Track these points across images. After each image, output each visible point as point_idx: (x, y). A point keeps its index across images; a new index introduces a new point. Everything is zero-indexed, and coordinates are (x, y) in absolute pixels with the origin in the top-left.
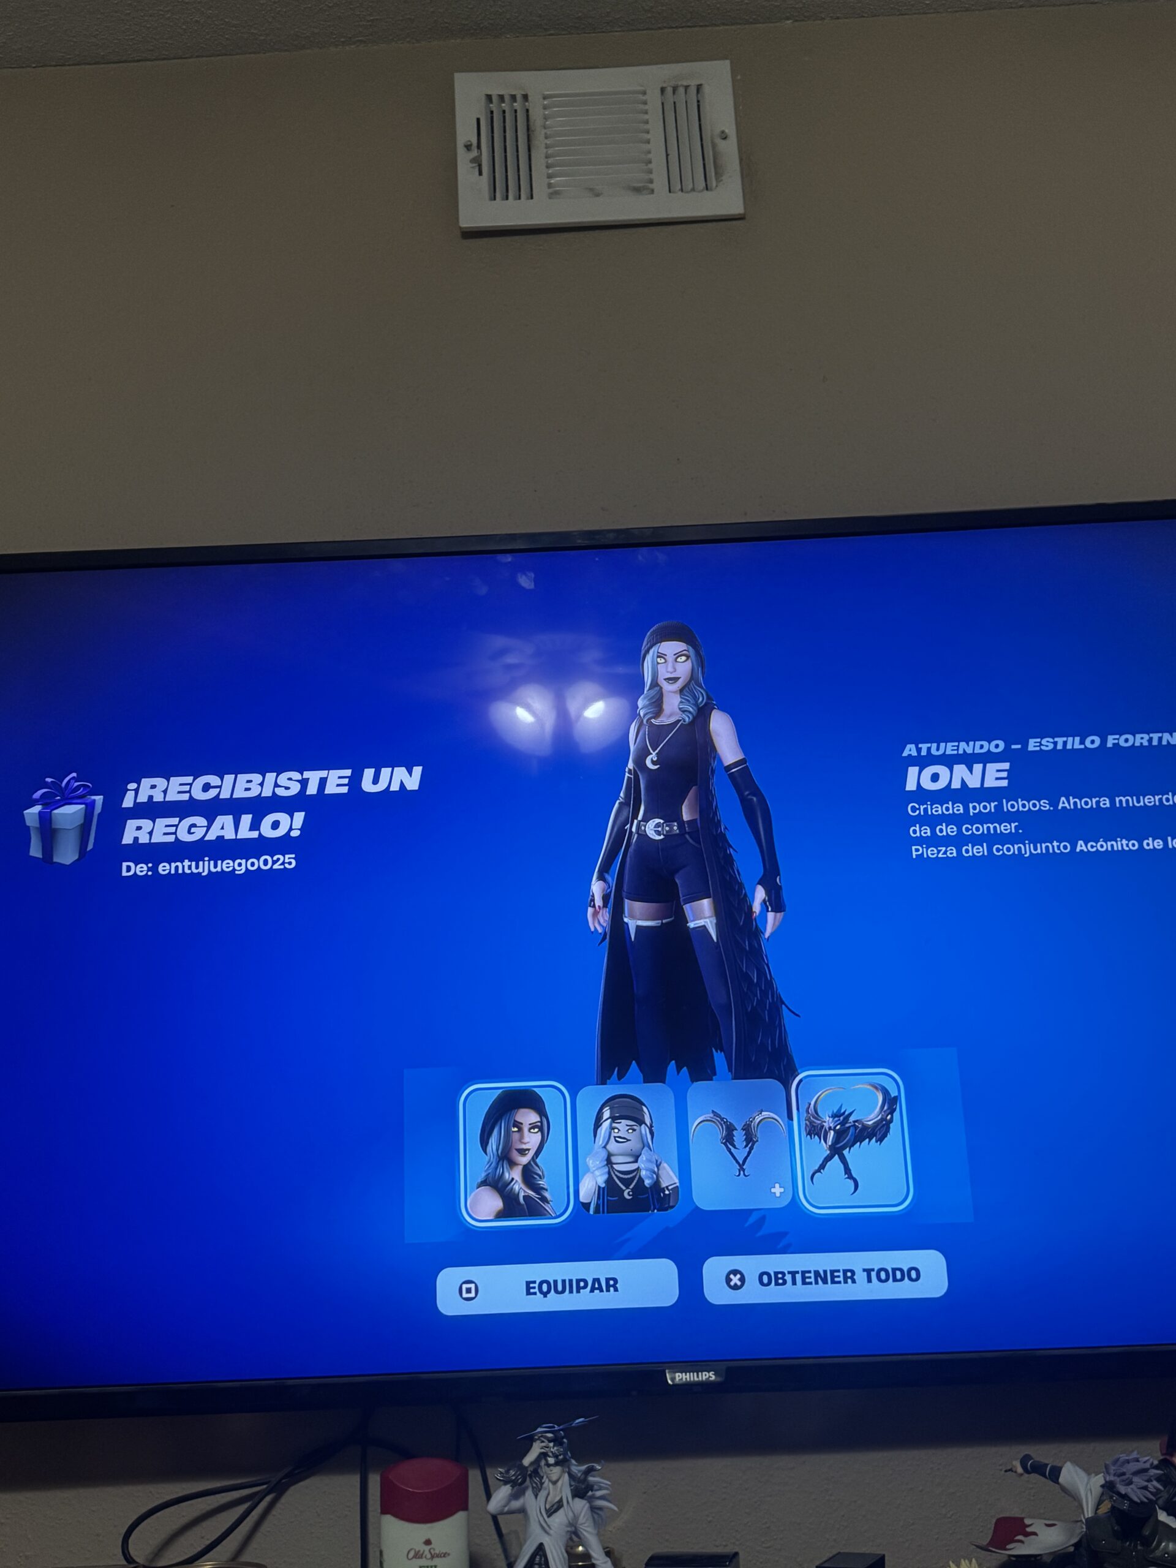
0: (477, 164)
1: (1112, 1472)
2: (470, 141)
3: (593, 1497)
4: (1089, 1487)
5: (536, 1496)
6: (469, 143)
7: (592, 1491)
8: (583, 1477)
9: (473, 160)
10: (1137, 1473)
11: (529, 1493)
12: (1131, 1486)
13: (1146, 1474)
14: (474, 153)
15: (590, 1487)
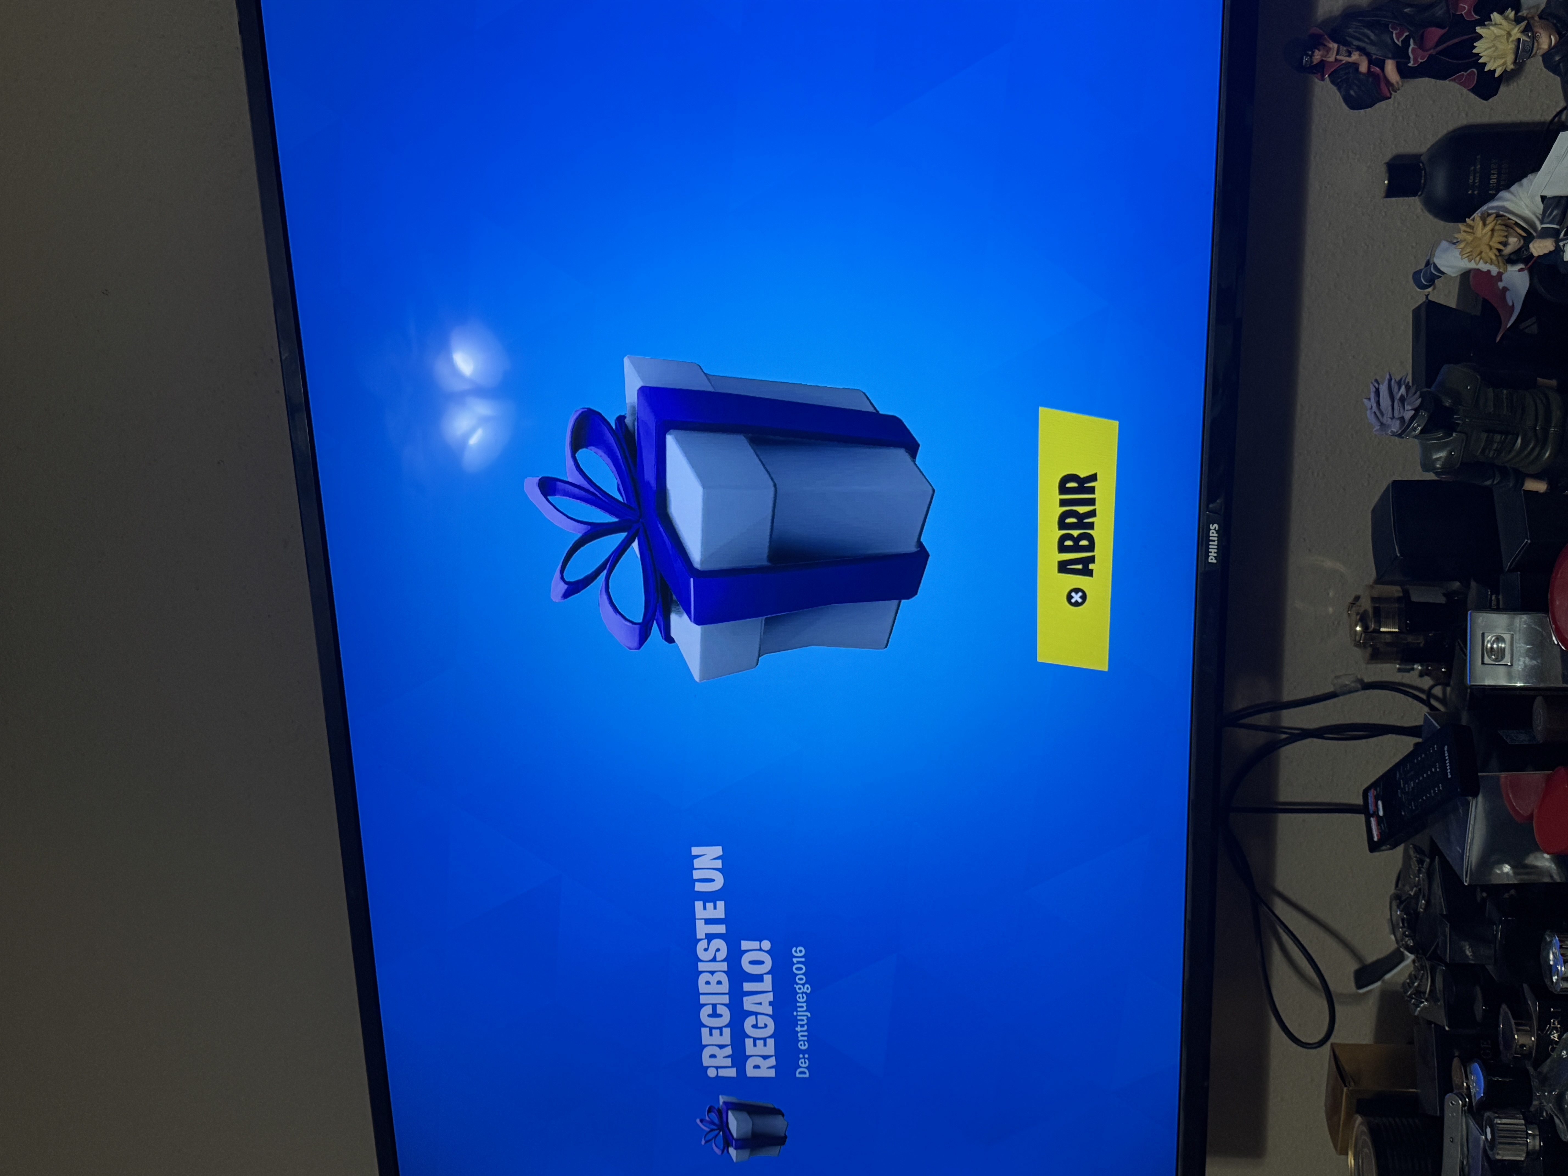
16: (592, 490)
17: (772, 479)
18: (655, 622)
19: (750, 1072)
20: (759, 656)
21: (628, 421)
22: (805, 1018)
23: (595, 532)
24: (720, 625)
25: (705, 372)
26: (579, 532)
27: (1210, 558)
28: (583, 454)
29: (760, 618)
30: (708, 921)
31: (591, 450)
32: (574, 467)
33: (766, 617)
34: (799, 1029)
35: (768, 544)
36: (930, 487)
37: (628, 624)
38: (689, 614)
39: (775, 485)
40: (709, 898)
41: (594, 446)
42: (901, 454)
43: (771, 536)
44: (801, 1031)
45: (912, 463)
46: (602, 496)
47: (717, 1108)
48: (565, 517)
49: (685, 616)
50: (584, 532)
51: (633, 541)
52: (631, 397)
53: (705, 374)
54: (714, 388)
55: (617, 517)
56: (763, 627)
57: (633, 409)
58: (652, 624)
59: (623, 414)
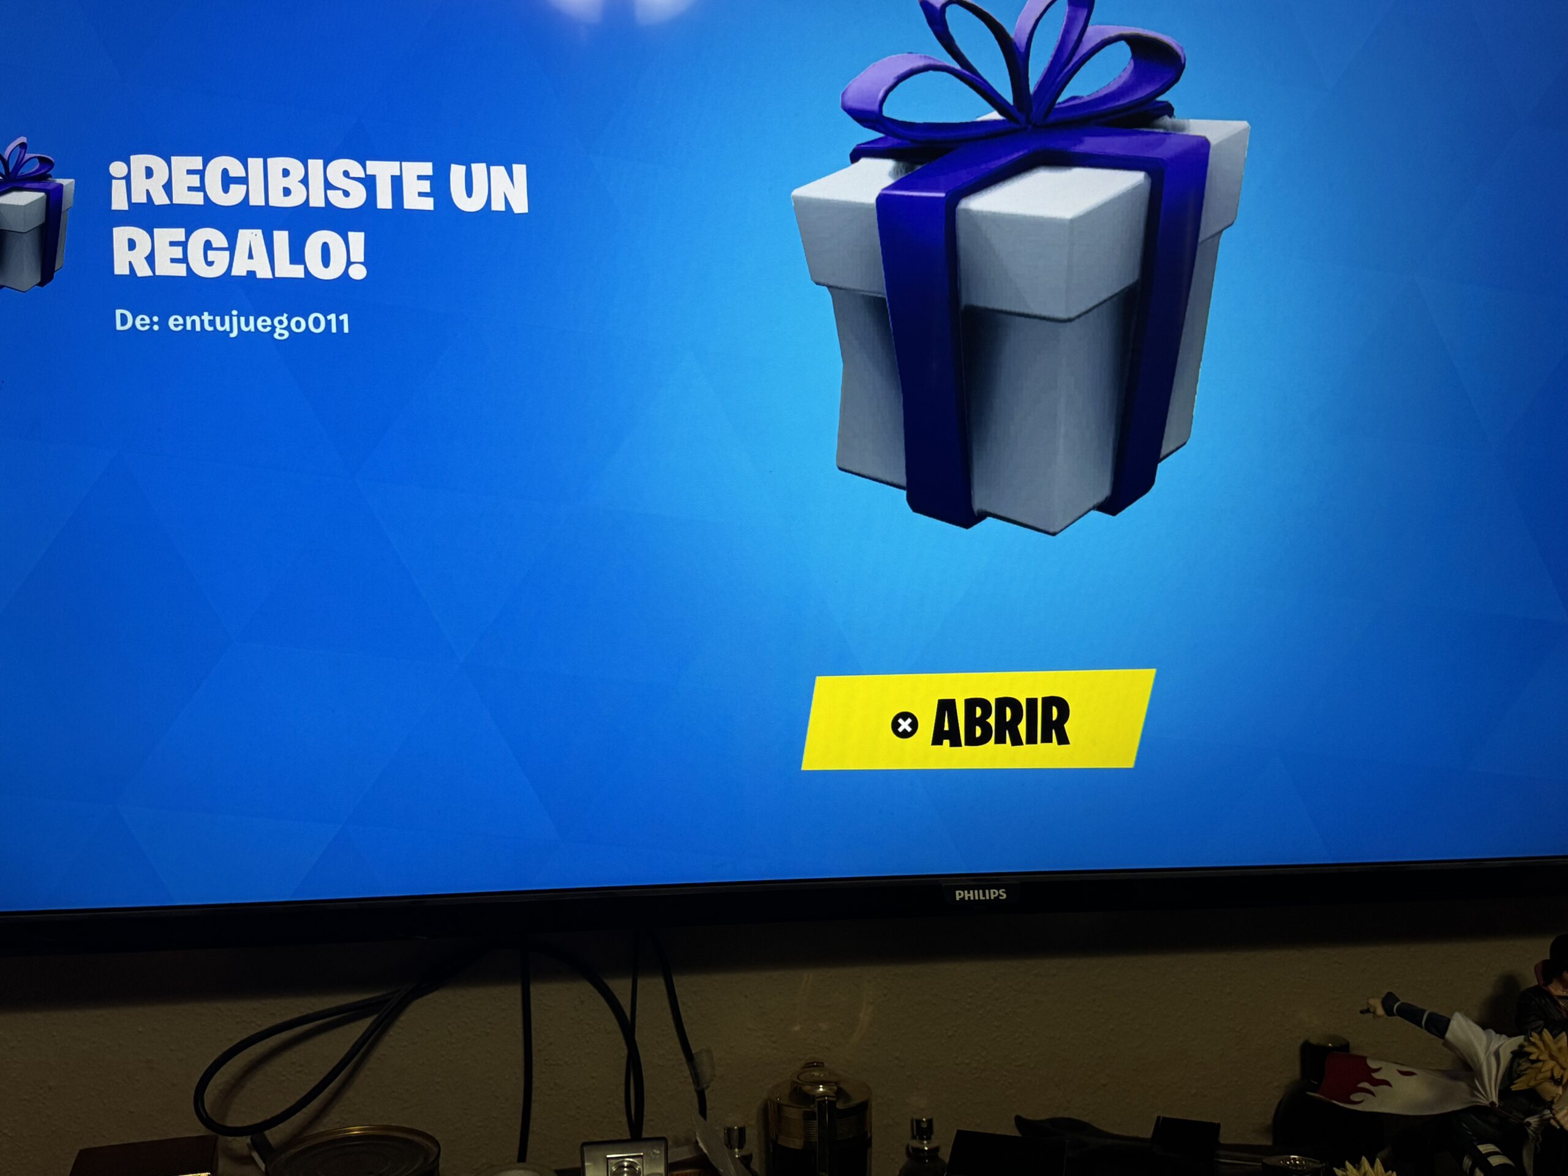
16: (1075, 59)
17: (1079, 316)
18: (881, 135)
19: (121, 235)
20: (830, 287)
21: (1166, 120)
22: (227, 327)
23: (1016, 58)
24: (876, 232)
25: (1224, 232)
26: (1016, 35)
27: (962, 892)
28: (1122, 54)
29: (885, 292)
30: (397, 182)
31: (1129, 63)
32: (1106, 36)
33: (887, 299)
34: (206, 317)
35: (991, 306)
36: (1058, 530)
37: (881, 95)
38: (893, 187)
39: (1070, 320)
40: (439, 186)
41: (1135, 67)
42: (1104, 491)
44: (202, 322)
45: (1091, 505)
46: (1066, 73)
47: (49, 173)
48: (1038, 15)
49: (890, 181)
50: (1016, 40)
51: (1001, 113)
52: (1197, 127)
53: (1221, 232)
54: (1203, 242)
55: (1036, 92)
56: (871, 294)
57: (1183, 129)
58: (880, 131)
59: (1175, 113)
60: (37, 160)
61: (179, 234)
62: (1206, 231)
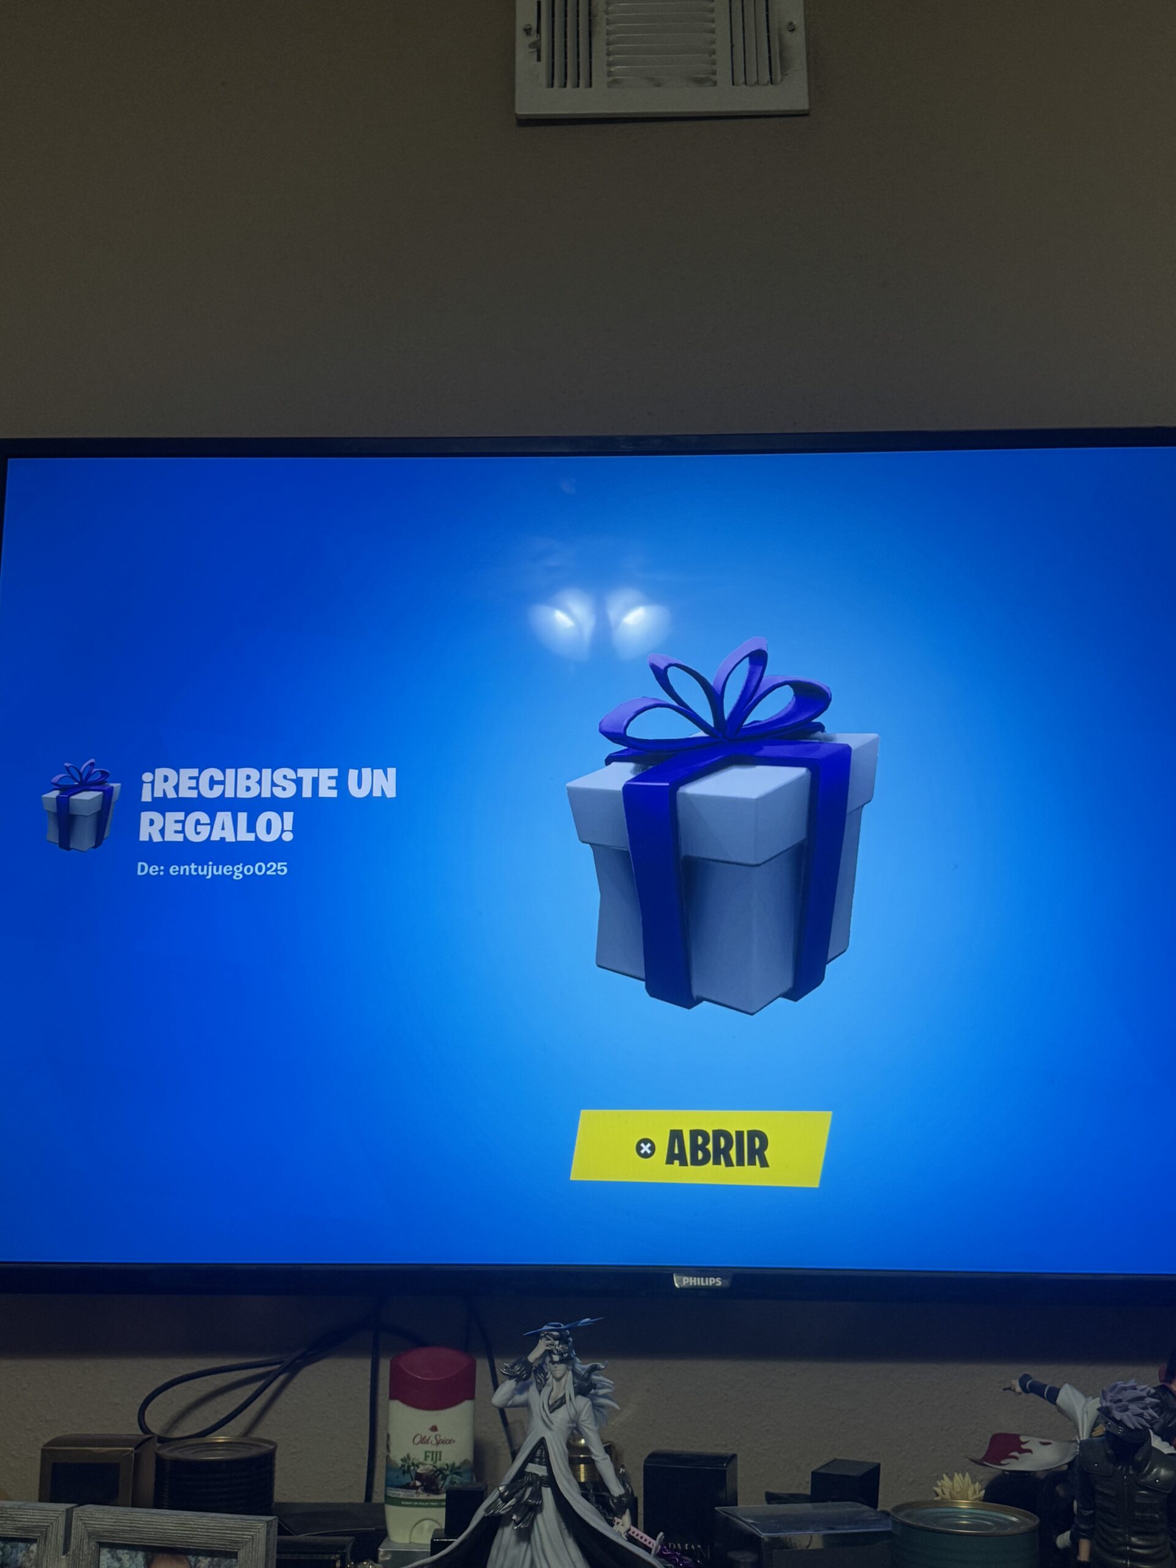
0: (535, 50)
1: (1109, 1398)
2: (529, 25)
3: (596, 1395)
4: (1085, 1409)
5: (540, 1392)
6: (528, 27)
7: (595, 1389)
8: (586, 1376)
9: (531, 46)
10: (1132, 1400)
11: (533, 1389)
12: (1127, 1413)
13: (1143, 1402)
14: (534, 38)
15: (594, 1386)
16: (755, 698)
17: (764, 863)
18: (626, 748)
19: (146, 817)
20: (591, 844)
21: (819, 734)
22: (205, 872)
23: (715, 697)
25: (865, 806)
26: (714, 683)
27: (687, 1279)
28: (787, 692)
29: (629, 847)
30: (315, 781)
31: (793, 699)
32: (776, 683)
33: (630, 851)
34: (193, 866)
35: (702, 856)
36: (755, 1011)
37: (625, 723)
38: (634, 780)
39: (758, 865)
40: (341, 783)
41: (796, 701)
42: (788, 984)
43: (710, 860)
44: (190, 869)
45: (778, 994)
46: (749, 706)
47: (107, 780)
48: (729, 672)
49: (632, 776)
50: (714, 687)
51: (705, 732)
52: (842, 738)
53: (863, 806)
54: (850, 813)
55: (729, 718)
56: (619, 849)
57: (832, 739)
58: (625, 746)
59: (826, 730)
60: (99, 772)
61: (180, 816)
62: (851, 806)
